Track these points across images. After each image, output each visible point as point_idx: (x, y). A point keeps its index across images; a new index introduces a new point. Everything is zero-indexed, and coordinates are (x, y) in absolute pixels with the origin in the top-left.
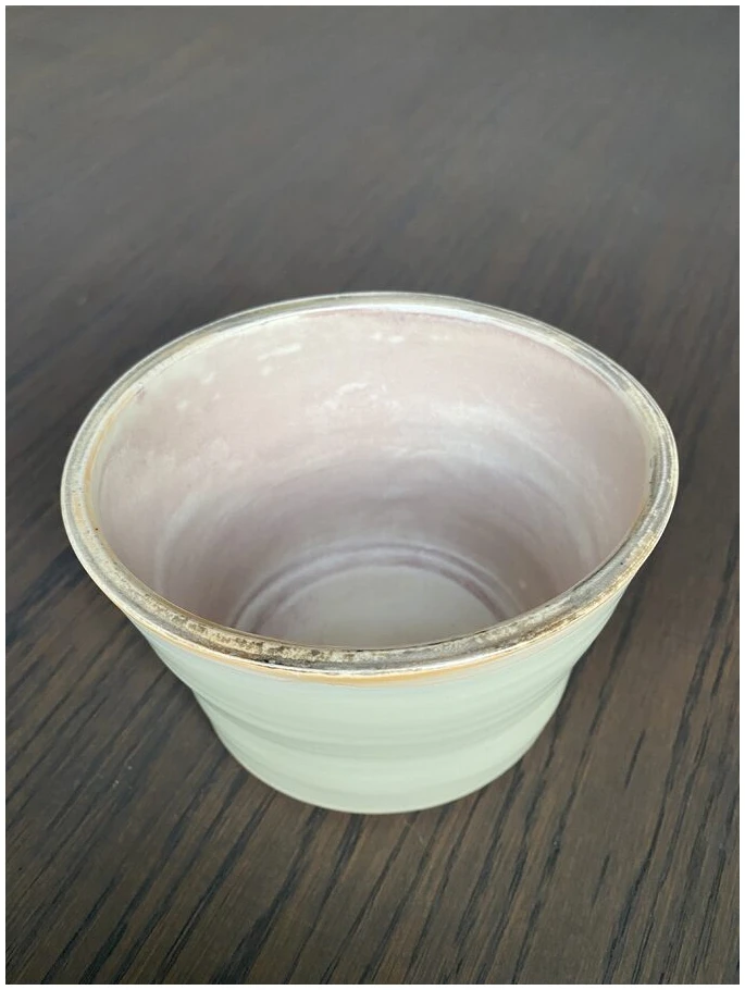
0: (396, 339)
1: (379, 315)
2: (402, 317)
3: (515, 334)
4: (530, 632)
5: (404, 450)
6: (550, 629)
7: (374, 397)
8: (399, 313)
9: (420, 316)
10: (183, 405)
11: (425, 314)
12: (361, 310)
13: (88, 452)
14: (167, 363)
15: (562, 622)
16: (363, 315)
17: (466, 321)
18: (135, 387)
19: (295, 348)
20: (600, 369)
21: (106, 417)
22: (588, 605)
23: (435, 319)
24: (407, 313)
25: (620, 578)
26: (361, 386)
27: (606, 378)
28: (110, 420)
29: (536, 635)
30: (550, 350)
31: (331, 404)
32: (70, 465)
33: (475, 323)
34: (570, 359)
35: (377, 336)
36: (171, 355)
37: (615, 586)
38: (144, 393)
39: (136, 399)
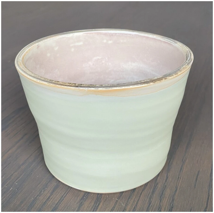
0: (110, 42)
1: (105, 34)
2: (112, 35)
3: (144, 37)
4: (154, 81)
5: (113, 80)
6: (159, 80)
7: (103, 62)
8: (111, 33)
9: (117, 34)
10: (49, 55)
11: (119, 34)
12: (101, 32)
13: (23, 54)
14: (46, 40)
15: (163, 79)
16: (101, 34)
17: (130, 34)
18: (37, 44)
19: (81, 43)
20: (169, 40)
21: (28, 49)
22: (170, 76)
23: (121, 35)
24: (113, 33)
25: (178, 72)
26: (100, 58)
27: (171, 42)
28: (29, 50)
29: (155, 81)
30: (155, 39)
31: (91, 63)
32: (18, 56)
33: (133, 35)
34: (160, 40)
35: (105, 41)
36: (47, 39)
37: (178, 73)
38: (39, 46)
39: (37, 47)
